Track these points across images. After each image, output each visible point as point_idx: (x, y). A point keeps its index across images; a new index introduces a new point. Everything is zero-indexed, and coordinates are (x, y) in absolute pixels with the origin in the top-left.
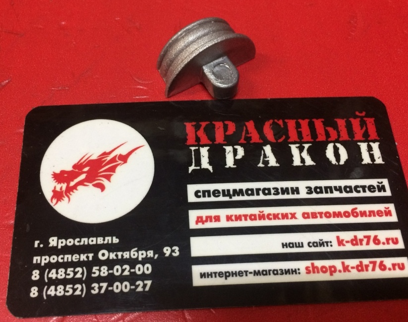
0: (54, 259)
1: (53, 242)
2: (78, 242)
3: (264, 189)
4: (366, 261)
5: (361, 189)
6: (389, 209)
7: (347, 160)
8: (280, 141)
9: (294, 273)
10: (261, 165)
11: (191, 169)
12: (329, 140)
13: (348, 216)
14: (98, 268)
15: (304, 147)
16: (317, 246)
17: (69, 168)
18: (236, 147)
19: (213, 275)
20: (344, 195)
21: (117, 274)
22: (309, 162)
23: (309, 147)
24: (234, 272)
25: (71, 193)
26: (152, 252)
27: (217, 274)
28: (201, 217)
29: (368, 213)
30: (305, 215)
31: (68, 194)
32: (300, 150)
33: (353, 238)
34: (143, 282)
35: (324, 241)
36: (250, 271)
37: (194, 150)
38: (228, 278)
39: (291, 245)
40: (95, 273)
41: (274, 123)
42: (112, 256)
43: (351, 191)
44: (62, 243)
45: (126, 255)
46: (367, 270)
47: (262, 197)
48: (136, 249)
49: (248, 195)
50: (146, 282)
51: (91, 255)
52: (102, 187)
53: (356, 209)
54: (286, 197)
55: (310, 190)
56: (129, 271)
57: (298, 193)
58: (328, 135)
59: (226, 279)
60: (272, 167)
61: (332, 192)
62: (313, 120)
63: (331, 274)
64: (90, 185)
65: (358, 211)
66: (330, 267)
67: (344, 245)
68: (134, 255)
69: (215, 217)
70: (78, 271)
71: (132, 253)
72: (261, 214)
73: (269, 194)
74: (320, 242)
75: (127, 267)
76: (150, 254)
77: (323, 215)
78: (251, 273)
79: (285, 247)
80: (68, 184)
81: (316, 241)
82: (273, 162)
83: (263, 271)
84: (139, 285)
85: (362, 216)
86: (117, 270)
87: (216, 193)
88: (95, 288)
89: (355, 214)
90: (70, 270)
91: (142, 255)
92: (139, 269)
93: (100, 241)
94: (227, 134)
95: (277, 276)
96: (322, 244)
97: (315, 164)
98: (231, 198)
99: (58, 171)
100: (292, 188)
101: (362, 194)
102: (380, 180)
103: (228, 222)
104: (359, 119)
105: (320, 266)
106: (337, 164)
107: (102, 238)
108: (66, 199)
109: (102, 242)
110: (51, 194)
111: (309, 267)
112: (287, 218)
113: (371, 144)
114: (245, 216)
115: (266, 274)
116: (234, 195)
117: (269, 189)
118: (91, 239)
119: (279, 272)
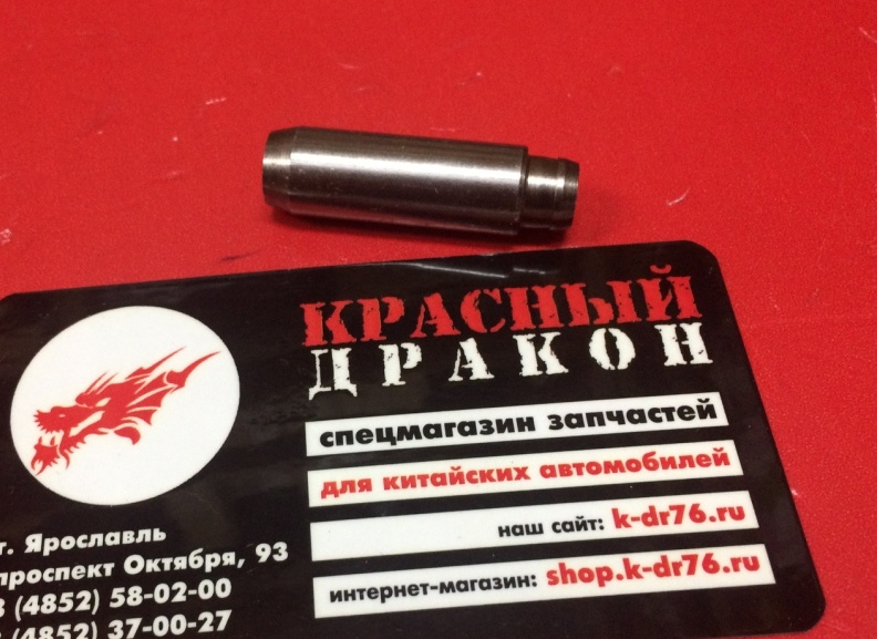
0: (34, 576)
1: (34, 543)
2: (84, 541)
3: (462, 425)
4: (674, 556)
5: (663, 415)
6: (724, 451)
7: (633, 360)
8: (495, 329)
9: (524, 584)
10: (456, 378)
11: (313, 392)
12: (596, 322)
13: (637, 469)
14: (122, 590)
15: (544, 339)
16: (572, 529)
17: (69, 401)
18: (404, 345)
19: (357, 595)
20: (629, 428)
21: (159, 600)
22: (555, 367)
23: (555, 338)
24: (400, 588)
25: (72, 449)
26: (232, 555)
27: (365, 594)
28: (333, 484)
29: (678, 462)
30: (547, 471)
31: (66, 451)
32: (535, 345)
33: (647, 510)
34: (214, 614)
35: (586, 518)
36: (432, 583)
37: (321, 357)
38: (387, 599)
39: (518, 530)
40: (116, 600)
41: (482, 296)
42: (152, 566)
43: (642, 420)
44: (51, 545)
45: (181, 563)
46: (677, 573)
47: (457, 439)
48: (200, 550)
49: (429, 436)
50: (219, 614)
51: (109, 568)
52: (134, 436)
53: (653, 453)
54: (507, 437)
55: (556, 422)
56: (186, 593)
57: (532, 428)
58: (593, 313)
59: (383, 601)
60: (478, 380)
61: (602, 423)
62: (563, 286)
63: (601, 584)
64: (111, 432)
65: (657, 457)
66: (599, 570)
67: (627, 526)
68: (196, 562)
69: (360, 483)
70: (83, 598)
71: (192, 557)
72: (456, 473)
73: (473, 432)
74: (577, 523)
75: (181, 586)
76: (229, 558)
77: (584, 470)
78: (434, 588)
79: (505, 534)
80: (67, 432)
81: (569, 520)
82: (479, 370)
83: (459, 583)
84: (206, 619)
85: (665, 466)
86: (161, 594)
87: (364, 436)
88: (116, 630)
89: (651, 465)
90: (66, 597)
91: (212, 562)
92: (205, 590)
93: (128, 537)
94: (386, 321)
95: (487, 591)
96: (581, 525)
97: (566, 371)
98: (394, 443)
99: (46, 409)
100: (520, 420)
101: (666, 425)
102: (703, 396)
103: (387, 491)
104: (659, 280)
105: (576, 570)
106: (613, 368)
107: (132, 533)
108: (61, 461)
109: (132, 540)
110: (33, 453)
111: (555, 572)
112: (510, 478)
113: (684, 326)
114: (423, 478)
115: (466, 589)
116: (400, 438)
117: (472, 425)
118: (110, 535)
119: (493, 584)
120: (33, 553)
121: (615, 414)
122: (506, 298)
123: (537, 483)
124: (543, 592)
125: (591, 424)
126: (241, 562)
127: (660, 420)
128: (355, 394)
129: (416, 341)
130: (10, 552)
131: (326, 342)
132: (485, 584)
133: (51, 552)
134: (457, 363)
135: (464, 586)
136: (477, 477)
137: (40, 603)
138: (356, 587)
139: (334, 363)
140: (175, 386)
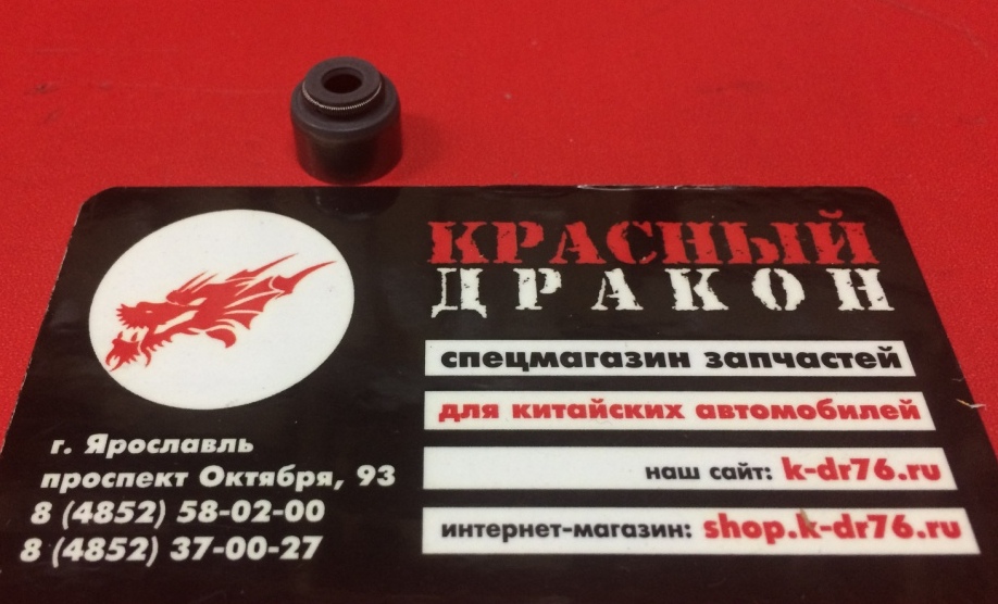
120: (94, 455)
121: (783, 357)
122: (658, 232)
123: (691, 422)
124: (698, 544)
125: (755, 364)
126: (339, 484)
127: (835, 366)
128: (484, 315)
129: (555, 267)
130: (68, 451)
131: (454, 261)
132: (629, 531)
133: (115, 455)
134: (602, 293)
135: (603, 531)
136: (623, 411)
137: (94, 510)
138: (473, 522)
139: (463, 283)
140: (282, 292)
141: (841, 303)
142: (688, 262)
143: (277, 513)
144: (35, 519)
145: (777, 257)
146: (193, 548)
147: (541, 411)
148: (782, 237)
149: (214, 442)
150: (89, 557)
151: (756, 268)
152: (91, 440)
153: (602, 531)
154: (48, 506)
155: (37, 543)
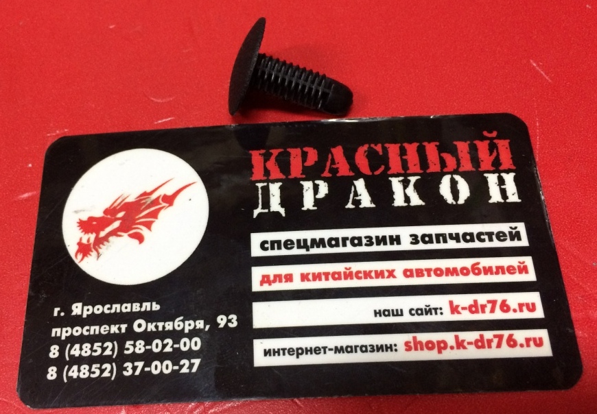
141: (490, 197)
142: (403, 172)
143: (176, 346)
144: (51, 355)
145: (455, 167)
146: (134, 368)
147: (317, 277)
148: (459, 152)
149: (138, 304)
150: (82, 376)
151: (443, 174)
152: (74, 306)
153: (349, 349)
154: (57, 347)
155: (55, 369)
